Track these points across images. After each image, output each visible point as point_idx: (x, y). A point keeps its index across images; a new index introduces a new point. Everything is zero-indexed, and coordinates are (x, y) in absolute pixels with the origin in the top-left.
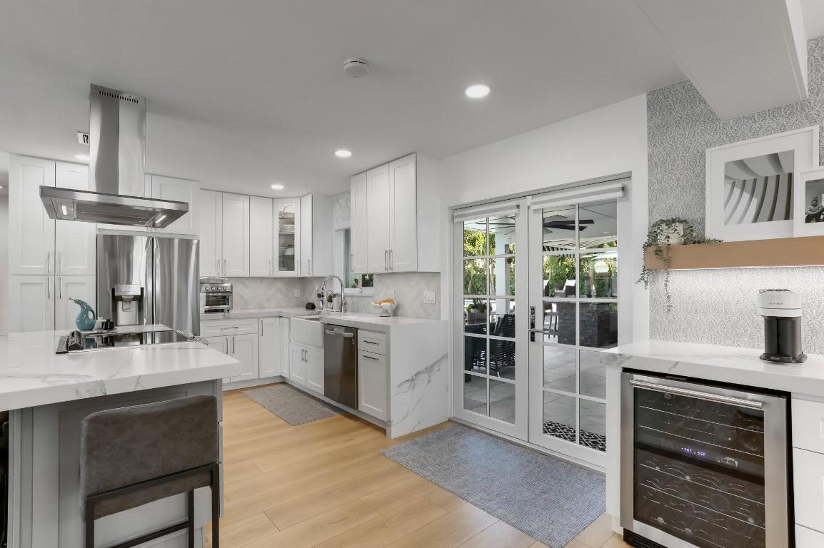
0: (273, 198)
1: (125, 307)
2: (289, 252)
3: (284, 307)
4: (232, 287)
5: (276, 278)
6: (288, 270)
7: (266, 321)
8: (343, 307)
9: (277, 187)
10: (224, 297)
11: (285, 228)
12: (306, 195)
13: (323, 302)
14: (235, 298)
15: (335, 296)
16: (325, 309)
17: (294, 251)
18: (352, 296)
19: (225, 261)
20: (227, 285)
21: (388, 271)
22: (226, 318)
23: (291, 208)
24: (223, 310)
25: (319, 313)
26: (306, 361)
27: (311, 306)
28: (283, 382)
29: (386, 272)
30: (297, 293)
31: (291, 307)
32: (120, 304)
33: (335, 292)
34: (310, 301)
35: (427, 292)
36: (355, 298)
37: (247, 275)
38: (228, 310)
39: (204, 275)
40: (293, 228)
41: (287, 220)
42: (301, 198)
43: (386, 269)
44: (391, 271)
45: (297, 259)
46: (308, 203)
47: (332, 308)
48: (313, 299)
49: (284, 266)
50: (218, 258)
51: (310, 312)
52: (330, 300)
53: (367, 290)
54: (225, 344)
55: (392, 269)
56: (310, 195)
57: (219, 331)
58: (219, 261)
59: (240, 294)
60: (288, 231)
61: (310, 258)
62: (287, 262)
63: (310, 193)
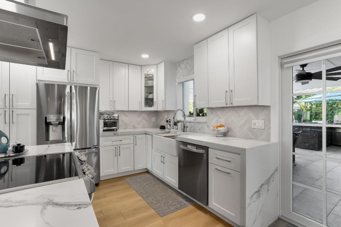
0: (141, 66)
1: (54, 129)
2: (150, 96)
3: (147, 128)
4: (118, 116)
5: (142, 111)
6: (150, 107)
7: (138, 136)
8: (184, 129)
9: (145, 56)
10: (115, 122)
11: (148, 83)
12: (162, 62)
13: (170, 125)
14: (120, 123)
15: (178, 122)
16: (172, 130)
17: (153, 96)
18: (190, 122)
19: (115, 101)
20: (116, 115)
21: (228, 106)
22: (115, 135)
23: (152, 71)
24: (113, 130)
25: (169, 132)
26: (164, 163)
27: (163, 128)
28: (148, 172)
29: (226, 106)
30: (153, 119)
31: (151, 128)
32: (51, 127)
33: (178, 119)
34: (162, 125)
35: (256, 121)
36: (192, 124)
37: (127, 110)
38: (117, 130)
39: (103, 109)
40: (153, 83)
41: (149, 78)
42: (157, 65)
43: (227, 104)
44: (231, 105)
45: (155, 100)
46: (162, 67)
47: (177, 129)
48: (164, 123)
49: (147, 105)
50: (111, 100)
51: (163, 131)
52: (175, 124)
53: (200, 119)
54: (115, 151)
55: (232, 104)
56: (164, 62)
57: (111, 143)
58: (111, 101)
59: (123, 120)
60: (150, 85)
61: (164, 99)
62: (149, 102)
63: (163, 62)
